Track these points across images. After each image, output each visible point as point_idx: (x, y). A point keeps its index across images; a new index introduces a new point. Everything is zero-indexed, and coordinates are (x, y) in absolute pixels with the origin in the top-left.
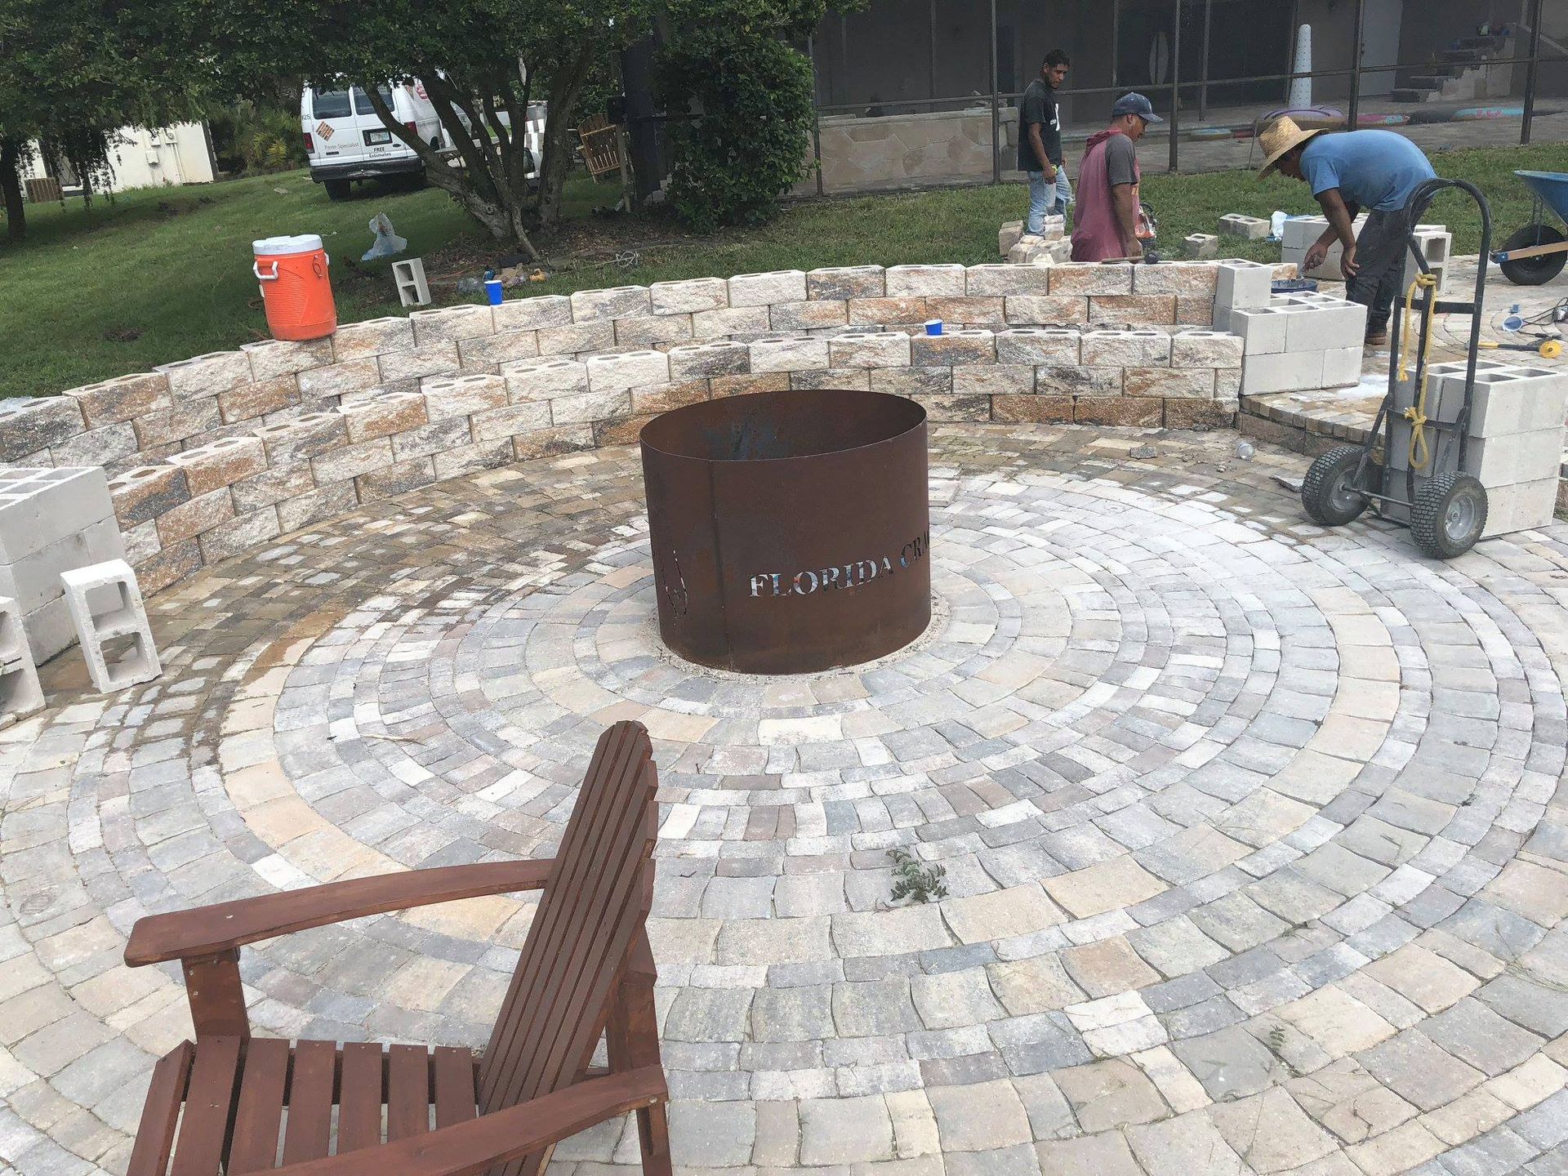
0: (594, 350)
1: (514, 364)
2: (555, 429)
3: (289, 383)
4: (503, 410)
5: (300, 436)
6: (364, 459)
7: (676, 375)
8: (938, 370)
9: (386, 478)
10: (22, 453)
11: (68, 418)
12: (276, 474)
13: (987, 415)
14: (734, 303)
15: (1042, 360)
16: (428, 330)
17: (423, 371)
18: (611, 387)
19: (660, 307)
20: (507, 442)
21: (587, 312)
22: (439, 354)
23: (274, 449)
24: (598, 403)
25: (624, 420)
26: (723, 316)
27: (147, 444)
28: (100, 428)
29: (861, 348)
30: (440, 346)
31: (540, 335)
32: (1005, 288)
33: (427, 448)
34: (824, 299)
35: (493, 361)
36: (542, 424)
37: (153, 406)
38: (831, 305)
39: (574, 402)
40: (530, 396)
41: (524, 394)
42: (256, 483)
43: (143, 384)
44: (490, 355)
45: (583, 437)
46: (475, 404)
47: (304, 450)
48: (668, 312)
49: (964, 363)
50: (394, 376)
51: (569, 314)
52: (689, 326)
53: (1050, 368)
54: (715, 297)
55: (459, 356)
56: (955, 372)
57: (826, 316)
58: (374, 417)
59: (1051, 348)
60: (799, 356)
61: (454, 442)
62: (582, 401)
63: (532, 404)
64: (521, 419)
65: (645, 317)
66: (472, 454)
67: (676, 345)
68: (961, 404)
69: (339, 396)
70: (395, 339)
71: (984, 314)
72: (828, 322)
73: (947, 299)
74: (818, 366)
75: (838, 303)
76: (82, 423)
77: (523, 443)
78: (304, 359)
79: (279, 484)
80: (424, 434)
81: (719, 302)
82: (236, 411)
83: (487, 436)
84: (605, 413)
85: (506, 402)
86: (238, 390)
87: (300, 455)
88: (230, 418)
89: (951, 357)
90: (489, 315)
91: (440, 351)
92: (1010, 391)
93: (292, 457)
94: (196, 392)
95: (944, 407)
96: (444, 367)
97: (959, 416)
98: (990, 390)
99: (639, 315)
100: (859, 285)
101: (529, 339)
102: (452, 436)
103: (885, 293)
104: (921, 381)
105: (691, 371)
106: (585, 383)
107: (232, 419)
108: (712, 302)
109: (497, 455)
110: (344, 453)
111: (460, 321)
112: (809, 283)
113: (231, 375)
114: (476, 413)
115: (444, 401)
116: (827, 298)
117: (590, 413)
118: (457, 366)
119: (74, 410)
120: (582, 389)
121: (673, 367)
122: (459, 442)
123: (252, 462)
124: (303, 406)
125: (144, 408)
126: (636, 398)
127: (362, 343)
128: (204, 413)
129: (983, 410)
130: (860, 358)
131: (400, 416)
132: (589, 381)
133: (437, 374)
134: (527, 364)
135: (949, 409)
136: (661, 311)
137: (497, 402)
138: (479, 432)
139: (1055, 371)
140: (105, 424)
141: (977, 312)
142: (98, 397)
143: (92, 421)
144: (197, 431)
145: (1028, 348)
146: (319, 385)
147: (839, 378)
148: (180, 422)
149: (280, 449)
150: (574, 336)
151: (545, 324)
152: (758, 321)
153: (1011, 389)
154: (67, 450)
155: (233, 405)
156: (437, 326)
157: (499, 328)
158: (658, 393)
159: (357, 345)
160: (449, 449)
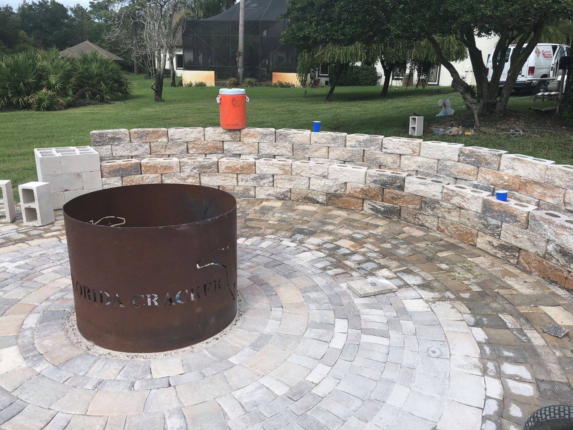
0: (351, 161)
1: (316, 159)
2: (309, 191)
3: (219, 145)
4: (288, 177)
5: (196, 164)
6: (223, 180)
7: (368, 182)
8: (494, 222)
9: (231, 190)
10: (98, 144)
11: (122, 137)
12: (182, 175)
13: (516, 261)
14: (421, 154)
15: (552, 238)
16: (281, 137)
17: (276, 153)
18: (337, 179)
19: (385, 148)
20: (288, 191)
21: (353, 143)
22: (283, 148)
23: (183, 166)
24: (329, 184)
25: (340, 196)
26: (415, 160)
27: (153, 153)
28: (135, 143)
29: (458, 195)
30: (285, 144)
31: (330, 149)
32: (568, 184)
33: (252, 183)
34: (466, 163)
35: (307, 156)
36: (304, 187)
37: (160, 140)
38: (470, 167)
39: (319, 181)
40: (301, 174)
41: (299, 172)
42: (173, 176)
43: (157, 132)
44: (306, 153)
45: (321, 198)
46: (276, 171)
47: (197, 170)
48: (389, 151)
49: (508, 222)
50: (263, 152)
51: (344, 143)
52: (398, 161)
53: (557, 245)
54: (412, 149)
55: (293, 151)
56: (503, 226)
57: (465, 173)
58: (230, 165)
59: (559, 231)
60: (427, 189)
61: (264, 184)
62: (323, 182)
63: (302, 178)
64: (295, 182)
65: (379, 152)
66: (271, 191)
67: (390, 169)
68: (503, 247)
69: (240, 154)
70: (267, 137)
71: (553, 197)
72: (465, 176)
73: (532, 181)
74: (437, 198)
75: (473, 167)
76: (128, 139)
77: (294, 193)
78: (227, 137)
79: (183, 179)
80: (251, 177)
81: (414, 152)
82: (194, 150)
83: (279, 185)
84: (332, 191)
85: (290, 173)
86: (196, 142)
87: (195, 171)
88: (191, 152)
89: (502, 216)
90: (308, 135)
91: (285, 147)
92: (531, 250)
93: (191, 171)
94: (178, 139)
95: (493, 245)
96: (285, 153)
97: (500, 254)
98: (520, 245)
99: (376, 150)
100: (485, 160)
101: (325, 150)
102: (264, 181)
103: (499, 168)
104: (484, 225)
105: (375, 182)
106: (326, 174)
107: (192, 152)
108: (410, 152)
109: (281, 195)
110: (215, 175)
111: (295, 135)
112: (461, 153)
113: (194, 136)
114: (276, 175)
115: (263, 166)
116: (468, 163)
117: (325, 188)
118: (291, 154)
119: (126, 135)
120: (324, 177)
121: (368, 178)
122: (266, 184)
123: (173, 168)
124: (223, 155)
125: (155, 140)
126: (348, 188)
127: (253, 136)
128: (180, 147)
129: (514, 256)
130: (456, 200)
131: (242, 167)
132: (328, 174)
133: (282, 156)
134: (321, 161)
135: (496, 248)
136: (386, 150)
137: (286, 173)
138: (276, 183)
139: (559, 248)
140: (138, 142)
141: (549, 195)
142: (137, 132)
143: (132, 140)
144: (176, 153)
145: (546, 226)
146: (232, 148)
147: (444, 208)
148: (169, 148)
149: (186, 166)
150: (344, 153)
151: (332, 145)
152: (431, 167)
153: (532, 250)
154: (119, 147)
155: (193, 147)
156: (286, 136)
157: (312, 142)
158: (358, 188)
159: (251, 136)
160: (262, 186)
